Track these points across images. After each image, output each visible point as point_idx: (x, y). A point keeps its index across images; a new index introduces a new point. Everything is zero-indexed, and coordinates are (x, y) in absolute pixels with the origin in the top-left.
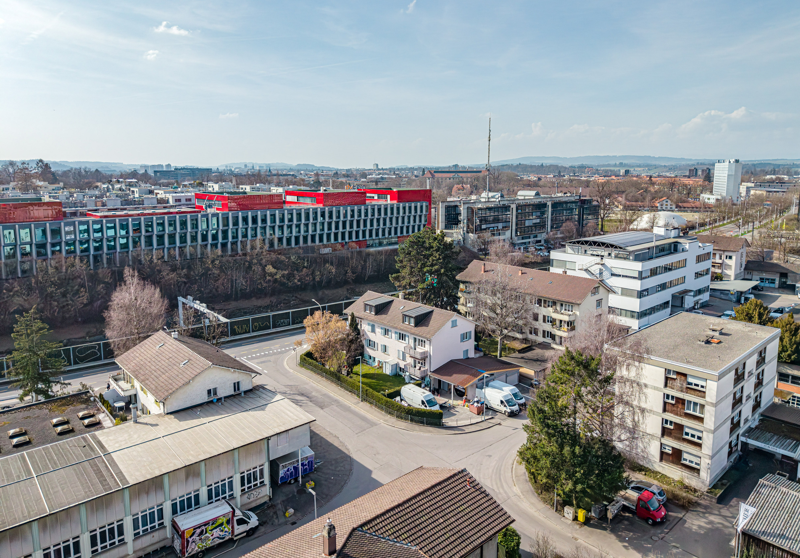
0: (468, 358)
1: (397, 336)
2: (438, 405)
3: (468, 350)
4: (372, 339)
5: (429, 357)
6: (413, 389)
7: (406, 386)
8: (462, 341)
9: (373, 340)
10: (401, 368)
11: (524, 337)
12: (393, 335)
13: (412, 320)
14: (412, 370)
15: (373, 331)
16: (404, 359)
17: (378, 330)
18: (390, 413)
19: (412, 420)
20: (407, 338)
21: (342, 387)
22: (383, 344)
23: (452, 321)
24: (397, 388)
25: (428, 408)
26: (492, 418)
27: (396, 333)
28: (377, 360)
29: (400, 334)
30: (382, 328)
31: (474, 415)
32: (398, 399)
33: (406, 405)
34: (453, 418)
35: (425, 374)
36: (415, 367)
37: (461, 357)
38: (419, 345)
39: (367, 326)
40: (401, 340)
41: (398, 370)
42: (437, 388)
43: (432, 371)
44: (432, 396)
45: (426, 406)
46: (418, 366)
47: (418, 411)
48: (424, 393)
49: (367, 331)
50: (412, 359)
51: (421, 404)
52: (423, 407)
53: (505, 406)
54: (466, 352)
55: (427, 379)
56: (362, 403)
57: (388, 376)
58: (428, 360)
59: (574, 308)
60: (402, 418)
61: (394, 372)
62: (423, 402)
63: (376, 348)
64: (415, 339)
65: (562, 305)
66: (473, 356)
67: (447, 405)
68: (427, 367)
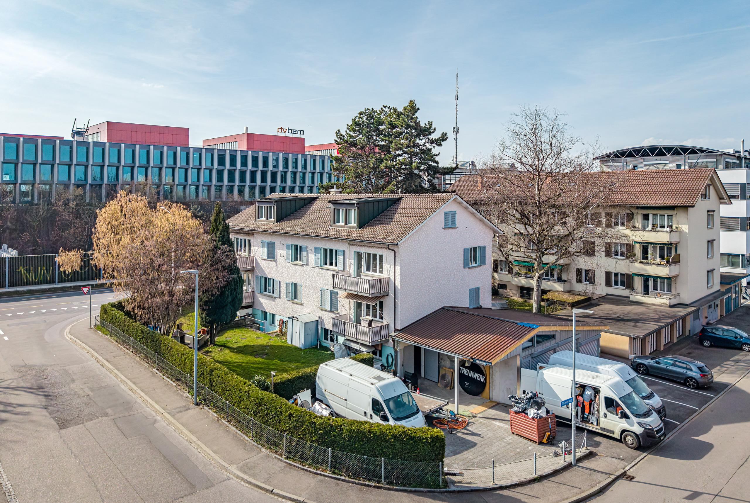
0: (480, 308)
1: (320, 256)
2: (420, 415)
3: (478, 289)
4: (269, 276)
5: (391, 294)
6: (350, 370)
7: (331, 363)
8: (466, 265)
9: (272, 277)
10: (326, 331)
11: (568, 289)
12: (312, 257)
13: (353, 215)
14: (351, 331)
15: (271, 256)
16: (333, 308)
17: (282, 253)
18: (268, 441)
19: (336, 467)
20: (340, 258)
21: (161, 369)
22: (289, 281)
23: (447, 215)
24: (308, 370)
25: (392, 422)
26: (590, 455)
27: (317, 250)
28: (277, 318)
29: (326, 250)
30: (288, 247)
31: (532, 447)
32: (305, 396)
33: (326, 413)
34: (468, 454)
35: (383, 338)
36: (359, 322)
37: (465, 302)
38: (368, 269)
39: (261, 249)
40: (328, 266)
41: (321, 336)
42: (413, 372)
43: (399, 327)
44: (402, 389)
45: (385, 418)
46: (366, 319)
47: (360, 432)
48: (380, 379)
49: (259, 260)
50: (352, 302)
51: (370, 411)
52: (377, 419)
53: (625, 416)
54: (475, 292)
55: (389, 350)
56: (195, 411)
57: (297, 349)
58: (388, 302)
59: (674, 218)
60: (304, 459)
61: (311, 339)
62: (376, 405)
63: (276, 295)
64: (359, 256)
65: (646, 217)
66: (490, 306)
67: (445, 415)
68: (388, 319)
